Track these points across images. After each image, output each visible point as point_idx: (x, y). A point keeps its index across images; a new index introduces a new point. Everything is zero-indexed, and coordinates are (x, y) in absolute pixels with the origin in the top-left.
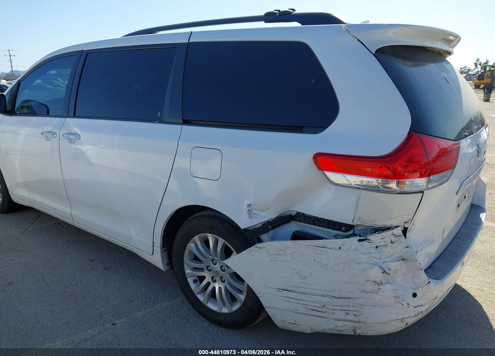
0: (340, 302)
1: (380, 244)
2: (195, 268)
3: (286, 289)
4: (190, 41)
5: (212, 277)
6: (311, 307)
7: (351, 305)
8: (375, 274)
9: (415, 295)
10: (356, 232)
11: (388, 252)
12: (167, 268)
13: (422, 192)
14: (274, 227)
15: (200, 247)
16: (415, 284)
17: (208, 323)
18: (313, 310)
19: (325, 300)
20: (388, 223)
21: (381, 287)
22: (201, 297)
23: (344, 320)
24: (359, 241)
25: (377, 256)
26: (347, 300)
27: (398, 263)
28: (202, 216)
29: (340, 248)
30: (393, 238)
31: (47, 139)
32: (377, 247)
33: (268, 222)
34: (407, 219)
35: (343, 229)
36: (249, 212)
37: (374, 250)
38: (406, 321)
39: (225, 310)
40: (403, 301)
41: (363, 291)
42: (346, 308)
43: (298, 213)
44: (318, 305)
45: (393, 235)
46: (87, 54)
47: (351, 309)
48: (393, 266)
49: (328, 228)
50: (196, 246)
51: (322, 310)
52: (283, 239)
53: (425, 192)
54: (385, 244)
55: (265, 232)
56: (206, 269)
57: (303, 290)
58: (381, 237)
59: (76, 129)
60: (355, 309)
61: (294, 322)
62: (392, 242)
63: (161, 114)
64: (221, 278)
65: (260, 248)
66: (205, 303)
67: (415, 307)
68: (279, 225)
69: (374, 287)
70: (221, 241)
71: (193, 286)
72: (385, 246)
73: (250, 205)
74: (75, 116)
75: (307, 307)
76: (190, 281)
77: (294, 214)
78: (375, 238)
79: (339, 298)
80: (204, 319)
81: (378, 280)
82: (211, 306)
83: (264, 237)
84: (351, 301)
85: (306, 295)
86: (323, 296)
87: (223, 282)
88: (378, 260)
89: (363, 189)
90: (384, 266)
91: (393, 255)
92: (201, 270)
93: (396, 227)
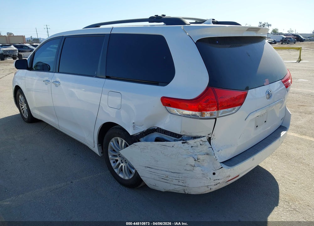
0: (175, 175)
1: (194, 145)
2: (114, 155)
3: (149, 167)
4: (111, 33)
5: (121, 160)
6: (161, 177)
7: (180, 177)
8: (191, 161)
9: (214, 174)
10: (183, 138)
11: (198, 149)
12: (102, 155)
13: (216, 119)
14: (146, 135)
15: (115, 144)
16: (214, 168)
17: (119, 184)
18: (162, 179)
19: (168, 173)
20: (199, 135)
21: (194, 168)
22: (116, 171)
23: (178, 185)
24: (182, 143)
25: (192, 151)
26: (178, 174)
27: (205, 156)
28: (115, 128)
29: (173, 146)
30: (201, 142)
31: (46, 84)
32: (192, 147)
33: (143, 132)
34: (209, 133)
35: (177, 137)
36: (134, 126)
37: (190, 148)
38: (210, 187)
39: (127, 178)
40: (207, 176)
41: (185, 170)
42: (178, 179)
43: (158, 128)
44: (164, 176)
45: (201, 141)
46: (65, 38)
47: (181, 179)
48: (201, 157)
49: (171, 136)
50: (113, 143)
51: (167, 179)
52: (151, 141)
53: (217, 119)
54: (196, 145)
55: (142, 137)
56: (118, 156)
57: (156, 168)
58: (194, 142)
59: (58, 79)
60: (182, 179)
61: (155, 185)
62: (201, 145)
63: (97, 73)
64: (125, 161)
65: (136, 145)
66: (118, 174)
67: (214, 180)
68: (148, 134)
69: (191, 168)
70: (124, 141)
71: (113, 165)
72: (197, 146)
73: (134, 123)
74: (59, 72)
75: (160, 177)
76: (111, 162)
77: (156, 128)
78: (191, 142)
79: (174, 173)
80: (118, 183)
81: (193, 164)
82: (120, 175)
83: (141, 139)
84: (180, 175)
85: (158, 170)
86: (166, 171)
87: (126, 163)
88: (193, 154)
89: (183, 116)
90: (196, 157)
91: (202, 151)
92: (116, 156)
93: (204, 137)
